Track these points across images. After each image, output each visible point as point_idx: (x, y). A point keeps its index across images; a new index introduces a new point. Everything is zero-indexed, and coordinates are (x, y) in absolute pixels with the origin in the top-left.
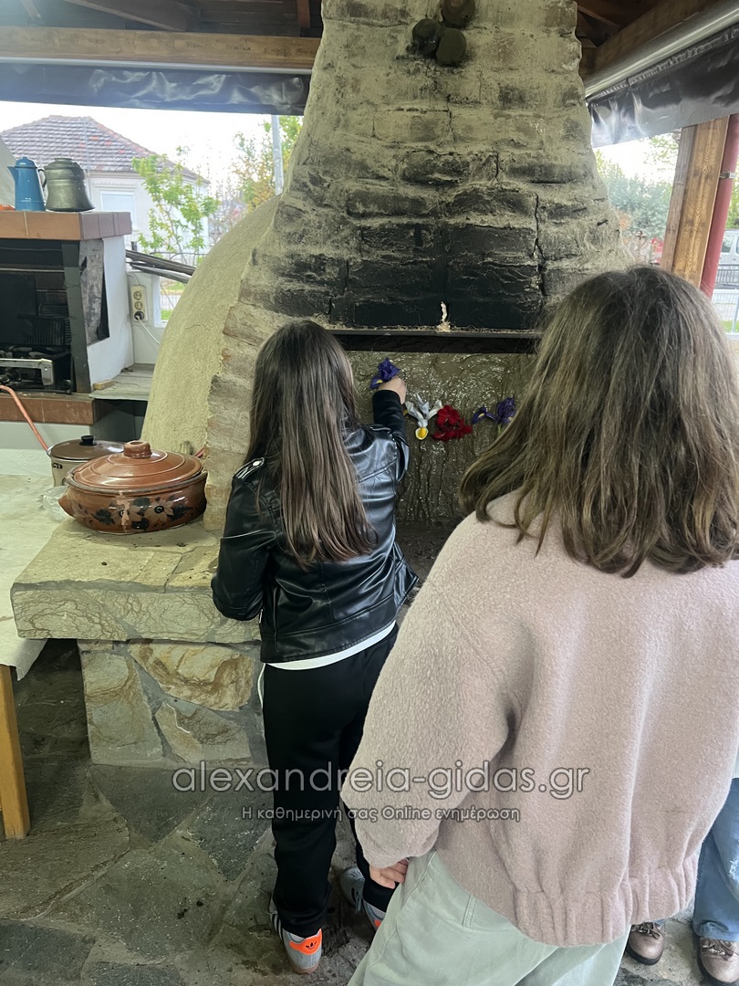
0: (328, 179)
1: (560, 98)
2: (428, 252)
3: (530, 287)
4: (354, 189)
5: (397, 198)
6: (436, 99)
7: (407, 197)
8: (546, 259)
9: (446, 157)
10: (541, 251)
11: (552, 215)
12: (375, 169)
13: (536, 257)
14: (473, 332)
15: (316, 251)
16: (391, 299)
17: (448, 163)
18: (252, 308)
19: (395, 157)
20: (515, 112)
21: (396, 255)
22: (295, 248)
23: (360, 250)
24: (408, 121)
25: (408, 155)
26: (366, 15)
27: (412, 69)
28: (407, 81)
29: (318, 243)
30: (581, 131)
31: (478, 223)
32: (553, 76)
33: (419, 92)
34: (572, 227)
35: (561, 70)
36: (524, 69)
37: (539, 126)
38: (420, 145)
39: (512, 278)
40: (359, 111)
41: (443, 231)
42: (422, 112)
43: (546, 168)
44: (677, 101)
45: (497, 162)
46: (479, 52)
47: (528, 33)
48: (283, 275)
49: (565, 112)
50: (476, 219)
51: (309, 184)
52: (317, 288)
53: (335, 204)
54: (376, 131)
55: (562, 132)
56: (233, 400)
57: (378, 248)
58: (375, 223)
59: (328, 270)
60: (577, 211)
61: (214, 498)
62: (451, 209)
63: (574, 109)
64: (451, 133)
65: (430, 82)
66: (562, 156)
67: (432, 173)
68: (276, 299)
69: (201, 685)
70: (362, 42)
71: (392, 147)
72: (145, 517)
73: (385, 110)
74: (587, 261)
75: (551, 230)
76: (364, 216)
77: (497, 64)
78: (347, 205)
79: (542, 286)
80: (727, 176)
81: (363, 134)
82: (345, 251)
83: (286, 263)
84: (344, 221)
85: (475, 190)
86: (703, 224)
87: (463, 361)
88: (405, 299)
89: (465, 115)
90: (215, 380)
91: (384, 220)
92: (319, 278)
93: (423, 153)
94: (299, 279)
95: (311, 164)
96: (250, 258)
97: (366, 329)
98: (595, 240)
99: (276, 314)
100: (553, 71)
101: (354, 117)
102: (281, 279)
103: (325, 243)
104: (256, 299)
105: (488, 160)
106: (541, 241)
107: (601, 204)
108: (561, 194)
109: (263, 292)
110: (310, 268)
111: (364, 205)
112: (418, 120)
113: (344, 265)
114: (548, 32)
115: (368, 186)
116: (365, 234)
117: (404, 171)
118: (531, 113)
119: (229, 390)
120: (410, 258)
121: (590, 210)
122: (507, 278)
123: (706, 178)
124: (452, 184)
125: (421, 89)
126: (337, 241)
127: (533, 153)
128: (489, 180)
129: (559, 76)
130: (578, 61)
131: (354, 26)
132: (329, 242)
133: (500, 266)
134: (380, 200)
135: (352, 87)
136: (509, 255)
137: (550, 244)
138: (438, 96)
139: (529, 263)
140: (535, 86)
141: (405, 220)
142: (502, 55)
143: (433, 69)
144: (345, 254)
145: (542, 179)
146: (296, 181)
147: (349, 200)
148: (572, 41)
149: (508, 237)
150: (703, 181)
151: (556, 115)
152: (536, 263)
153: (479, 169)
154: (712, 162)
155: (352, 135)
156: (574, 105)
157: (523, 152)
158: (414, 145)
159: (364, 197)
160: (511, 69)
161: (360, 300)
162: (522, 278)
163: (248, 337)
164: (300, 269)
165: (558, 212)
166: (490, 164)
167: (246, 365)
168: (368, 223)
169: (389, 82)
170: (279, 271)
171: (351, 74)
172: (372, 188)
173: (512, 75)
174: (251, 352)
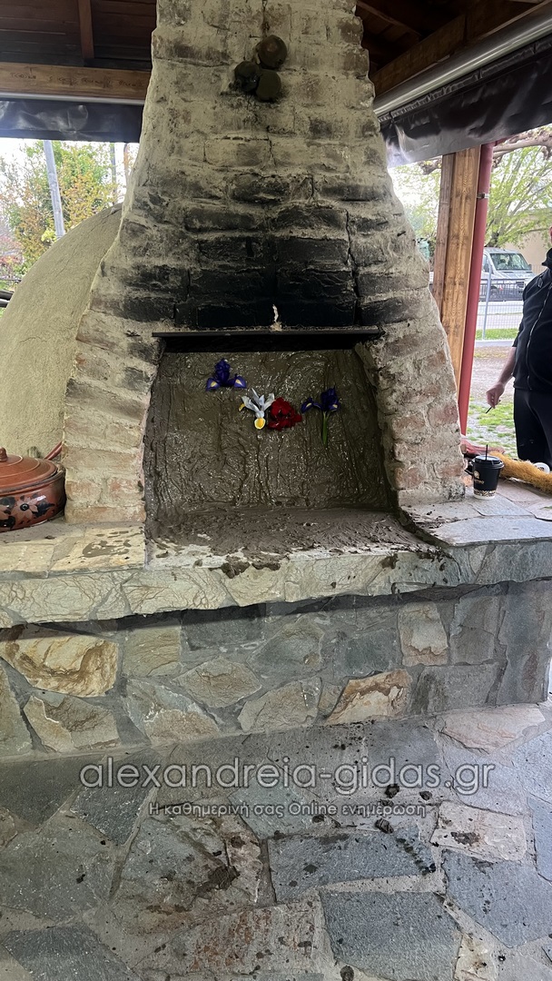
0: (166, 199)
1: (359, 130)
2: (259, 261)
3: (346, 290)
4: (190, 208)
5: (229, 215)
6: (257, 130)
7: (237, 214)
8: (358, 265)
9: (269, 179)
10: (353, 259)
11: (360, 228)
12: (207, 189)
13: (350, 264)
14: (302, 330)
15: (160, 263)
16: (229, 303)
17: (271, 184)
18: (103, 315)
19: (224, 179)
20: (324, 141)
21: (231, 264)
22: (140, 260)
23: (198, 261)
24: (235, 148)
25: (236, 177)
26: (193, 56)
27: (235, 104)
28: (231, 114)
29: (160, 255)
30: (378, 157)
31: (300, 235)
32: (353, 111)
33: (242, 123)
34: (376, 239)
35: (359, 107)
36: (329, 105)
38: (246, 169)
39: (331, 282)
40: (191, 139)
41: (271, 243)
42: (246, 140)
43: (353, 189)
44: (437, 132)
45: (312, 183)
46: (291, 91)
47: (330, 75)
48: (130, 284)
49: (364, 142)
50: (297, 232)
51: (149, 203)
52: (162, 295)
53: (173, 221)
54: (207, 156)
55: (364, 158)
56: (88, 400)
57: (214, 259)
58: (211, 237)
59: (171, 279)
60: (381, 224)
61: (74, 494)
62: (275, 224)
63: (372, 139)
64: (271, 159)
65: (251, 115)
66: (365, 178)
67: (258, 193)
68: (125, 306)
69: (68, 675)
70: (190, 79)
71: (221, 171)
72: (12, 515)
73: (213, 138)
74: (391, 267)
75: (361, 241)
76: (201, 230)
77: (308, 101)
78: (185, 221)
79: (356, 288)
80: (483, 196)
81: (196, 160)
82: (186, 262)
83: (132, 273)
84: (183, 236)
85: (296, 207)
86: (466, 238)
87: (289, 358)
88: (242, 303)
89: (282, 143)
90: (71, 383)
91: (219, 234)
92: (163, 287)
93: (248, 175)
94: (145, 288)
95: (150, 185)
96: (99, 270)
97: (208, 330)
98: (396, 248)
99: (125, 320)
100: (353, 107)
101: (187, 144)
102: (128, 288)
103: (167, 255)
104: (106, 307)
105: (304, 182)
106: (352, 250)
107: (399, 219)
108: (366, 210)
109: (113, 301)
110: (155, 279)
111: (200, 221)
112: (242, 147)
113: (185, 274)
114: (347, 75)
115: (203, 205)
116: (202, 247)
117: (234, 191)
118: (337, 143)
119: (84, 392)
120: (243, 267)
121: (390, 223)
122: (327, 283)
123: (466, 198)
124: (275, 203)
125: (244, 121)
126: (178, 253)
127: (341, 176)
128: (307, 198)
129: (359, 113)
130: (372, 99)
131: (182, 65)
132: (170, 255)
133: (321, 272)
134: (214, 217)
135: (184, 118)
136: (328, 262)
137: (361, 252)
138: (259, 127)
139: (344, 269)
140: (339, 120)
141: (237, 234)
142: (310, 93)
143: (253, 103)
144: (186, 265)
145: (350, 197)
146: (137, 200)
147: (187, 217)
148: (366, 82)
149: (325, 246)
150: (464, 201)
151: (358, 144)
152: (350, 269)
153: (298, 189)
154: (470, 185)
155: (185, 160)
156: (371, 136)
157: (333, 175)
158: (241, 169)
159: (200, 214)
160: (319, 105)
161: (202, 305)
162: (339, 282)
163: (101, 342)
164: (146, 278)
165: (365, 226)
166: (308, 185)
167: (100, 368)
168: (205, 237)
169: (215, 114)
170: (127, 281)
171: (181, 106)
172: (206, 207)
173: (319, 110)
174: (103, 355)
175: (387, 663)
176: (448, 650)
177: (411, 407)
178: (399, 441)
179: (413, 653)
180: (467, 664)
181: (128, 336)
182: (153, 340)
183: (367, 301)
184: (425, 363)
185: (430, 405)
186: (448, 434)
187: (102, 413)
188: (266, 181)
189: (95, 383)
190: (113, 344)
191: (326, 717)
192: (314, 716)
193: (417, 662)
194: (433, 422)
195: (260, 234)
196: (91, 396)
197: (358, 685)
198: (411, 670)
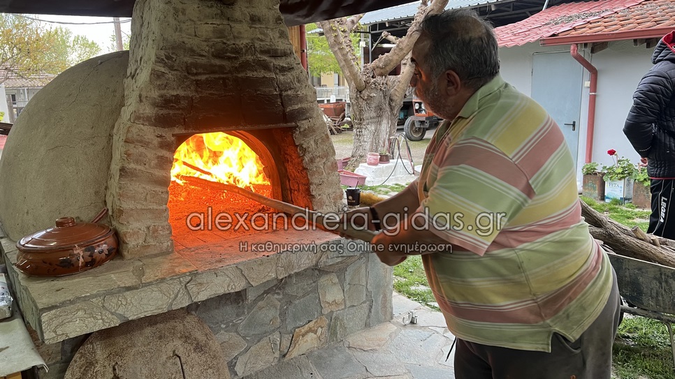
0: (175, 56)
1: (275, 20)
2: (230, 90)
3: (277, 104)
4: (189, 61)
5: (212, 65)
7: (216, 65)
8: (281, 91)
9: (232, 46)
10: (279, 87)
11: (281, 71)
12: (198, 51)
13: (278, 90)
15: (175, 93)
17: (233, 48)
18: (142, 126)
19: (207, 45)
20: (258, 26)
21: (215, 92)
22: (163, 92)
23: (197, 91)
24: (212, 29)
25: (214, 45)
27: (209, 5)
28: (208, 11)
29: (174, 89)
30: (285, 34)
31: (251, 76)
32: (270, 11)
34: (289, 76)
35: (273, 9)
36: (258, 7)
37: (269, 32)
38: (219, 40)
39: (270, 100)
40: (186, 24)
41: (236, 80)
42: (217, 25)
43: (275, 51)
45: (254, 48)
48: (157, 106)
49: (278, 26)
50: (250, 74)
51: (165, 59)
52: (177, 112)
53: (180, 69)
54: (196, 34)
55: (278, 35)
56: (134, 179)
57: (206, 90)
58: (203, 77)
59: (182, 102)
60: (290, 69)
62: (237, 70)
63: (281, 25)
64: (232, 35)
65: (219, 12)
66: (281, 45)
67: (226, 53)
68: (155, 120)
71: (205, 41)
73: (199, 23)
74: (298, 91)
75: (282, 78)
76: (196, 74)
77: (247, 5)
78: (187, 69)
79: (282, 103)
81: (190, 35)
82: (190, 92)
83: (159, 100)
84: (187, 78)
89: (237, 27)
90: (122, 169)
91: (207, 76)
92: (177, 107)
93: (220, 44)
94: (166, 108)
95: (165, 49)
96: (138, 99)
97: (205, 131)
98: (299, 82)
99: (156, 128)
100: (270, 9)
101: (184, 27)
102: (156, 109)
103: (178, 89)
104: (144, 121)
106: (278, 83)
108: (282, 61)
109: (148, 117)
110: (172, 103)
111: (196, 69)
112: (216, 28)
113: (190, 99)
115: (196, 60)
116: (198, 83)
117: (213, 52)
118: (264, 26)
119: (132, 173)
120: (222, 94)
121: (295, 68)
122: (267, 100)
124: (236, 58)
125: (216, 15)
126: (184, 87)
127: (268, 44)
128: (252, 56)
129: (273, 11)
132: (180, 88)
133: (263, 95)
134: (203, 66)
135: (182, 12)
136: (267, 90)
137: (282, 84)
138: (224, 18)
139: (275, 93)
140: (264, 15)
141: (217, 76)
143: (219, 5)
144: (190, 94)
145: (274, 55)
146: (158, 58)
147: (188, 67)
149: (265, 81)
151: (275, 27)
152: (278, 93)
153: (247, 51)
155: (184, 35)
157: (264, 43)
158: (216, 40)
159: (196, 65)
160: (253, 7)
161: (201, 117)
162: (273, 100)
163: (141, 142)
164: (166, 102)
165: (283, 70)
166: (250, 48)
167: (141, 158)
168: (199, 78)
169: (200, 11)
170: (155, 105)
171: (180, 6)
172: (198, 61)
173: (254, 9)
174: (142, 149)
175: (314, 315)
176: (344, 300)
177: (315, 164)
178: (312, 184)
179: (327, 305)
180: (354, 306)
181: (158, 137)
182: (173, 138)
183: (288, 110)
184: (320, 141)
185: (324, 163)
186: (334, 177)
187: (144, 186)
188: (230, 46)
189: (139, 167)
190: (149, 142)
191: (284, 356)
192: (278, 356)
193: (329, 310)
194: (327, 172)
195: (229, 75)
196: (136, 176)
197: (300, 331)
198: (327, 316)
